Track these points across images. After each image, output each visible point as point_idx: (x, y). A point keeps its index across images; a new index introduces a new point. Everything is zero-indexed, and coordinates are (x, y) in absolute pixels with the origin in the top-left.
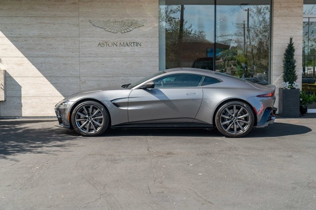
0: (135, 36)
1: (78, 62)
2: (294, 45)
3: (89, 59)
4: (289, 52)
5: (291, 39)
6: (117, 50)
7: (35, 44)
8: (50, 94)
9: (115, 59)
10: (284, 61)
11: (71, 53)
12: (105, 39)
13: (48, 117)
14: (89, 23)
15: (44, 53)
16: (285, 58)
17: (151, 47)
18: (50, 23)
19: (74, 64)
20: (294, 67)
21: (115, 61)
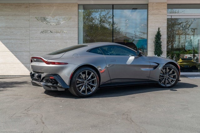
0: (64, 27)
1: (29, 43)
2: (160, 32)
3: (35, 41)
4: (157, 36)
5: (159, 29)
6: (52, 35)
7: (3, 32)
8: (12, 62)
9: (51, 41)
10: (154, 42)
11: (24, 37)
12: (45, 29)
13: (11, 76)
14: (35, 19)
15: (9, 37)
16: (155, 40)
17: (73, 34)
18: (12, 19)
19: (26, 44)
20: (160, 46)
21: (51, 42)
